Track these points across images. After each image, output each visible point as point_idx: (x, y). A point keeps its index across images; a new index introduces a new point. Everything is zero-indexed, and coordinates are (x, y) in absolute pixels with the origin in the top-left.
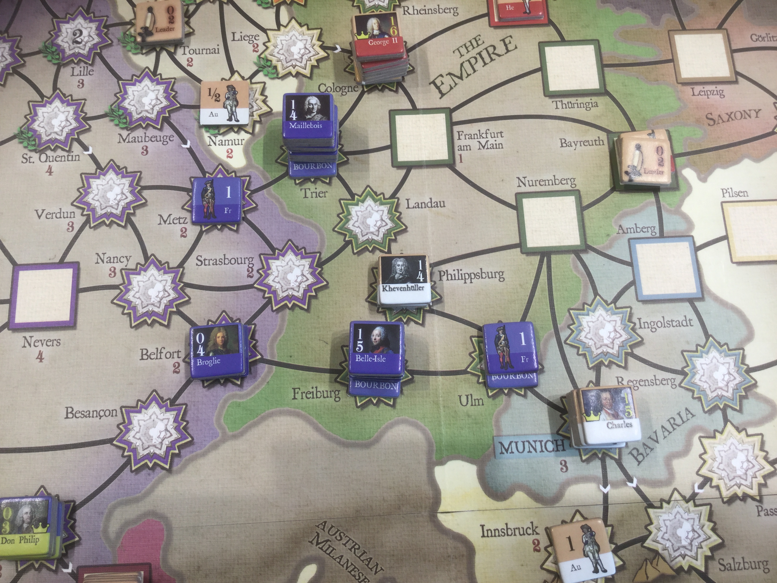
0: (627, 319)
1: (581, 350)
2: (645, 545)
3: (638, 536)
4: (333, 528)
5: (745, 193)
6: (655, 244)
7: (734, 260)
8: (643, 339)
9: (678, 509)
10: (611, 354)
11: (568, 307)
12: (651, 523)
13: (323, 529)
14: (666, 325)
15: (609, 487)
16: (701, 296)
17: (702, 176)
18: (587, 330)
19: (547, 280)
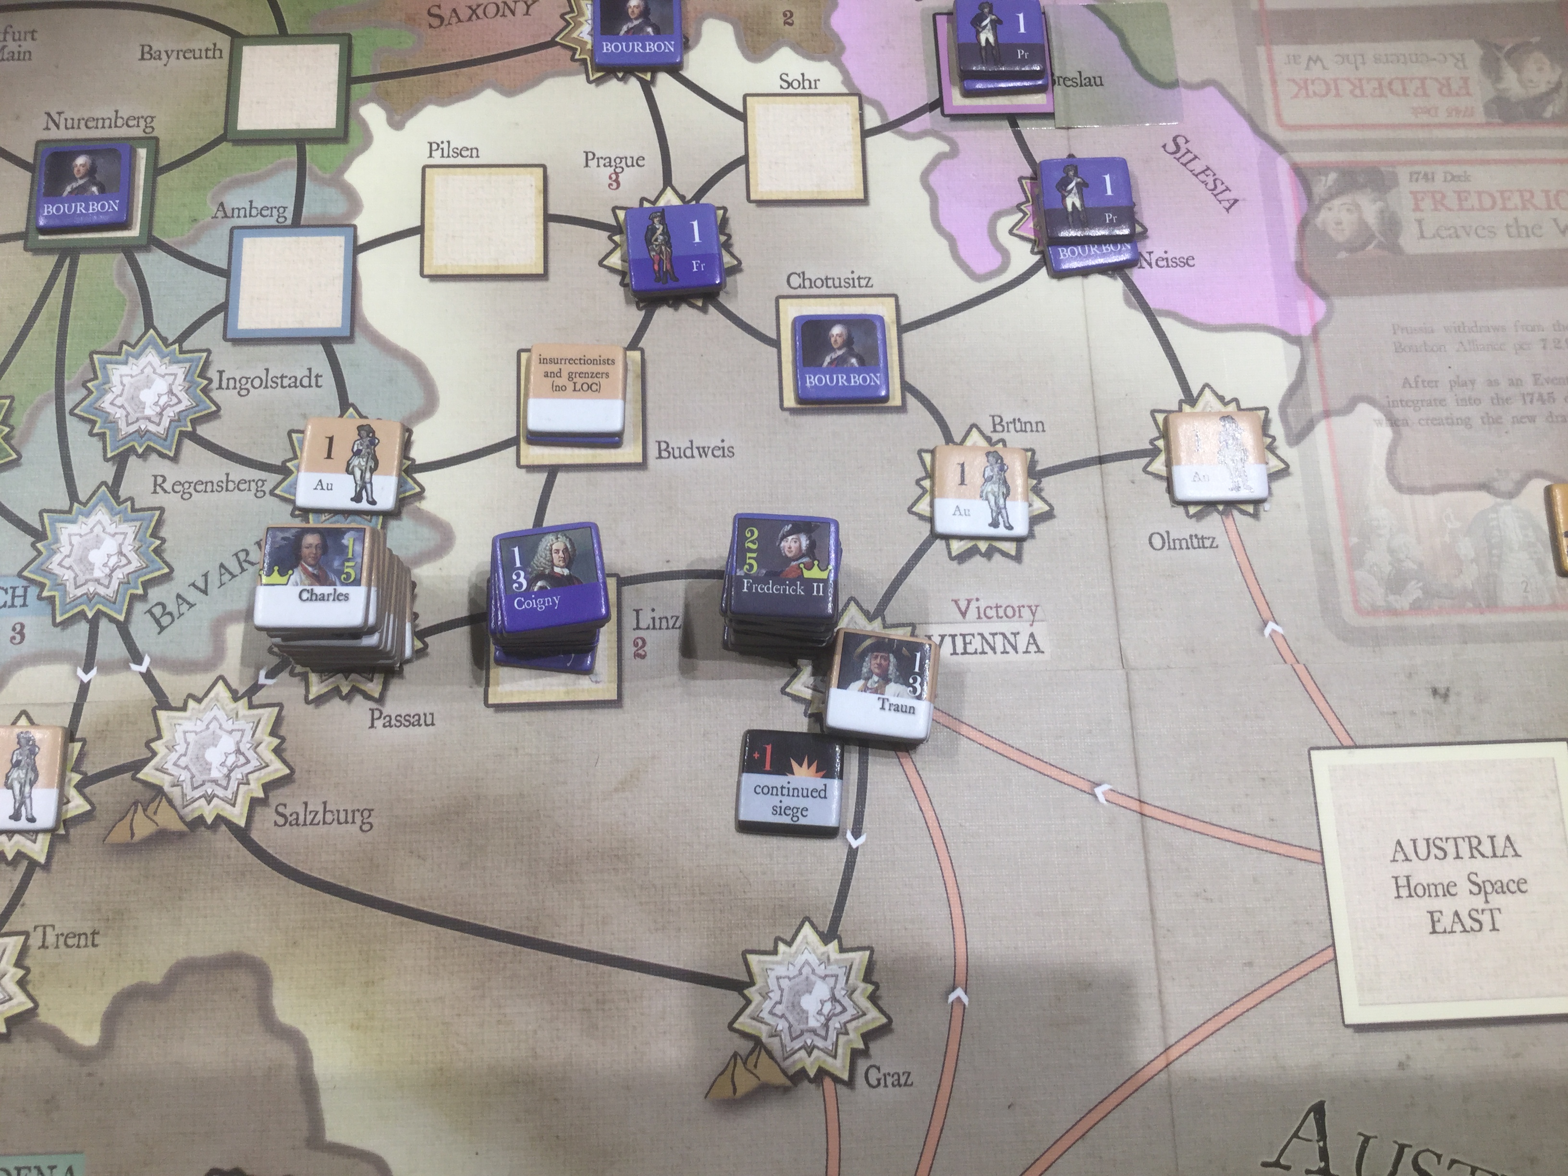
0: (198, 371)
1: (98, 425)
2: (140, 776)
3: (130, 760)
5: (474, 151)
6: (280, 239)
7: (427, 271)
8: (219, 408)
9: (216, 712)
10: (154, 434)
11: (92, 348)
12: (159, 737)
14: (270, 383)
15: (94, 672)
16: (347, 333)
17: (397, 118)
18: (117, 390)
19: (61, 300)
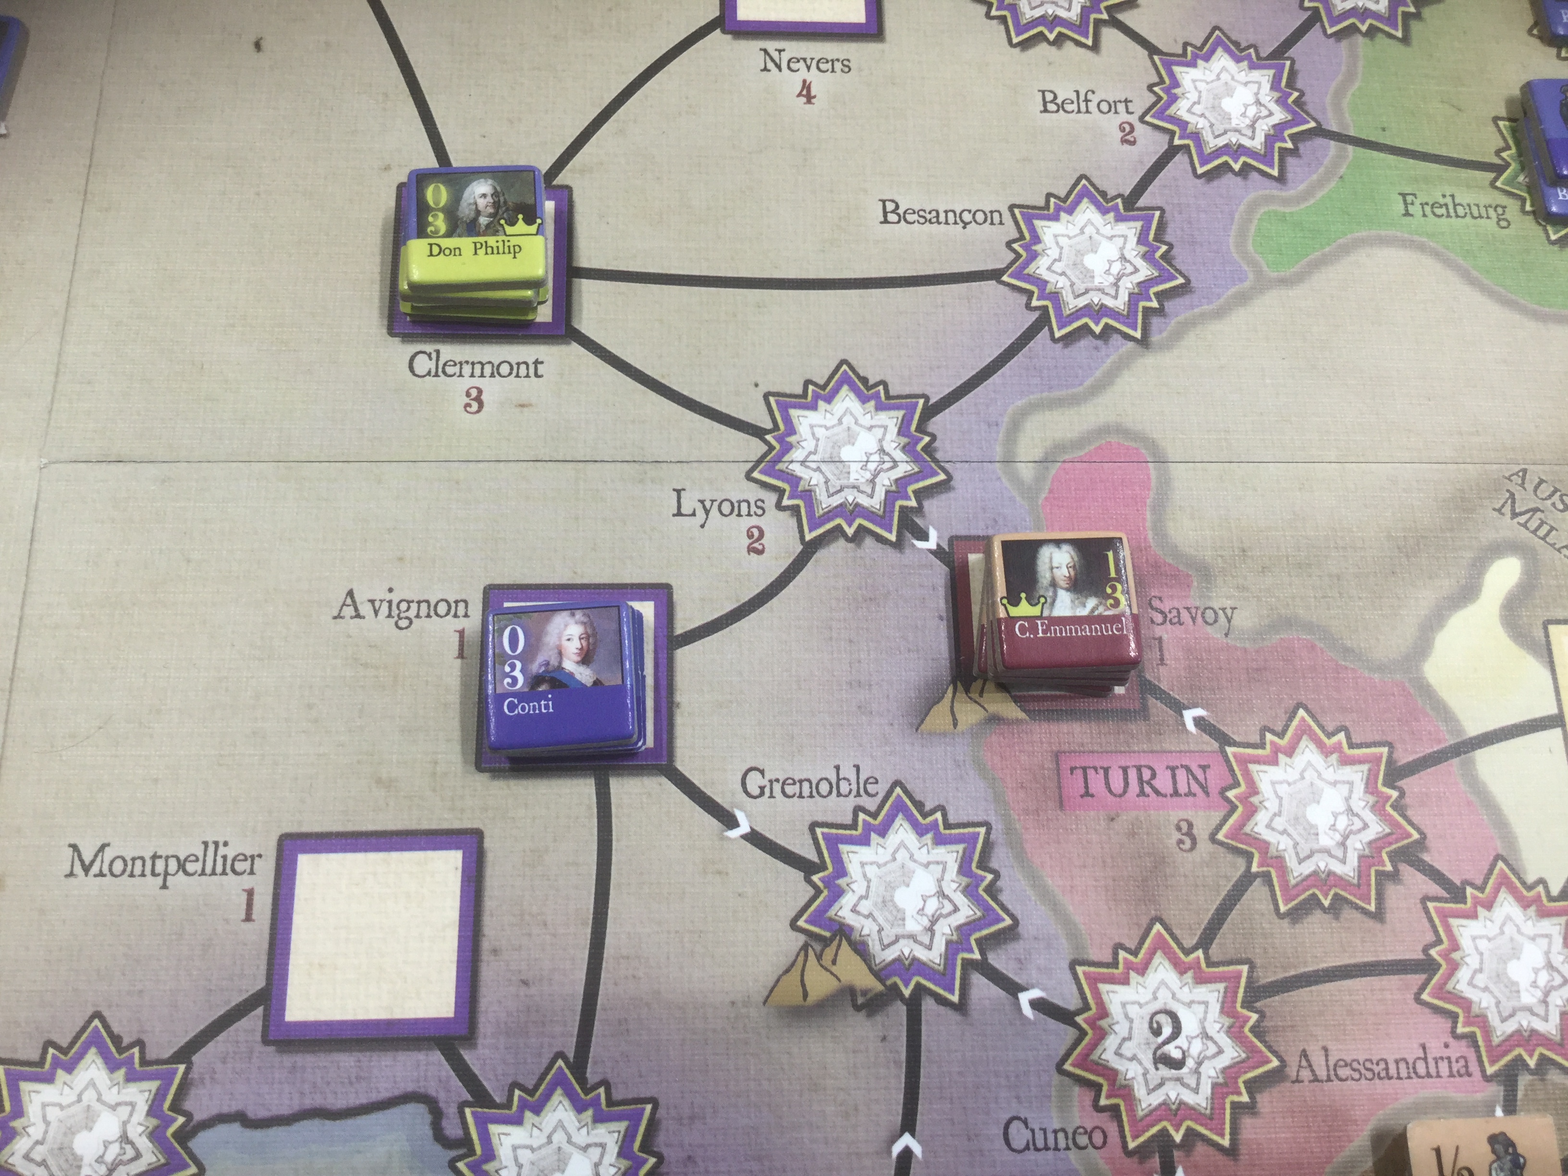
4: (1544, 485)
13: (1522, 485)
